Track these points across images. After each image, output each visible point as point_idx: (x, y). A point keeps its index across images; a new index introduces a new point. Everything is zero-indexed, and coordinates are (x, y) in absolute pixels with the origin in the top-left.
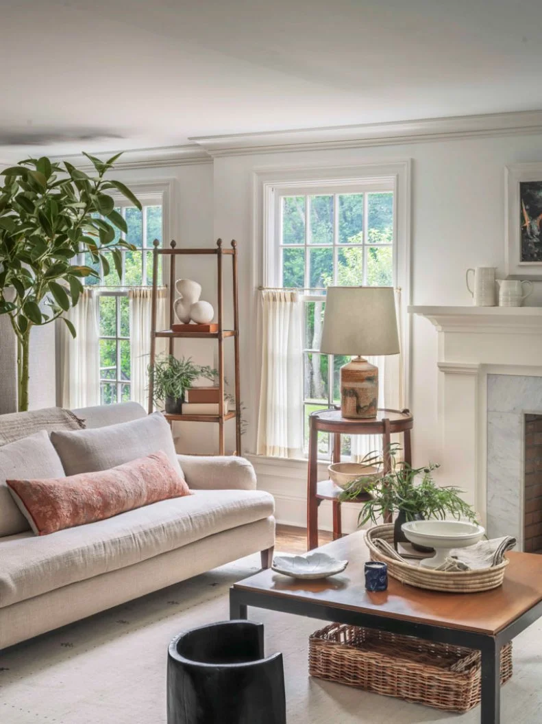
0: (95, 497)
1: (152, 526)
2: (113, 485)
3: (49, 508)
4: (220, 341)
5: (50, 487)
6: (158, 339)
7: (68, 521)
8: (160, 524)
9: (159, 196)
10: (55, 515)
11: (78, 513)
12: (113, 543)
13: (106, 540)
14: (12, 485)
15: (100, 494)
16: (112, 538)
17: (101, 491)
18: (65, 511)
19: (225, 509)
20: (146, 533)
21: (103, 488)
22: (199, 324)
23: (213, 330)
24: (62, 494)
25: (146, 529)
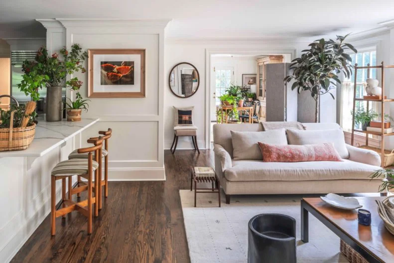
0: (288, 154)
1: (307, 169)
2: (298, 151)
3: (268, 153)
4: (382, 103)
5: (271, 147)
6: (356, 101)
7: (275, 160)
8: (311, 169)
9: (375, 47)
10: (270, 156)
11: (280, 158)
12: (285, 171)
13: (282, 169)
14: (259, 144)
15: (291, 153)
16: (285, 169)
17: (292, 152)
18: (274, 156)
19: (351, 170)
20: (303, 171)
21: (292, 151)
22: (376, 96)
23: (380, 98)
24: (274, 150)
25: (304, 169)
